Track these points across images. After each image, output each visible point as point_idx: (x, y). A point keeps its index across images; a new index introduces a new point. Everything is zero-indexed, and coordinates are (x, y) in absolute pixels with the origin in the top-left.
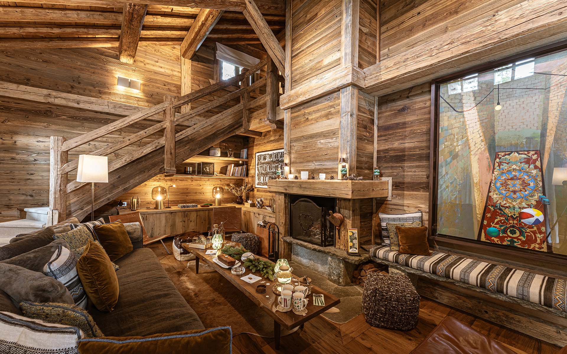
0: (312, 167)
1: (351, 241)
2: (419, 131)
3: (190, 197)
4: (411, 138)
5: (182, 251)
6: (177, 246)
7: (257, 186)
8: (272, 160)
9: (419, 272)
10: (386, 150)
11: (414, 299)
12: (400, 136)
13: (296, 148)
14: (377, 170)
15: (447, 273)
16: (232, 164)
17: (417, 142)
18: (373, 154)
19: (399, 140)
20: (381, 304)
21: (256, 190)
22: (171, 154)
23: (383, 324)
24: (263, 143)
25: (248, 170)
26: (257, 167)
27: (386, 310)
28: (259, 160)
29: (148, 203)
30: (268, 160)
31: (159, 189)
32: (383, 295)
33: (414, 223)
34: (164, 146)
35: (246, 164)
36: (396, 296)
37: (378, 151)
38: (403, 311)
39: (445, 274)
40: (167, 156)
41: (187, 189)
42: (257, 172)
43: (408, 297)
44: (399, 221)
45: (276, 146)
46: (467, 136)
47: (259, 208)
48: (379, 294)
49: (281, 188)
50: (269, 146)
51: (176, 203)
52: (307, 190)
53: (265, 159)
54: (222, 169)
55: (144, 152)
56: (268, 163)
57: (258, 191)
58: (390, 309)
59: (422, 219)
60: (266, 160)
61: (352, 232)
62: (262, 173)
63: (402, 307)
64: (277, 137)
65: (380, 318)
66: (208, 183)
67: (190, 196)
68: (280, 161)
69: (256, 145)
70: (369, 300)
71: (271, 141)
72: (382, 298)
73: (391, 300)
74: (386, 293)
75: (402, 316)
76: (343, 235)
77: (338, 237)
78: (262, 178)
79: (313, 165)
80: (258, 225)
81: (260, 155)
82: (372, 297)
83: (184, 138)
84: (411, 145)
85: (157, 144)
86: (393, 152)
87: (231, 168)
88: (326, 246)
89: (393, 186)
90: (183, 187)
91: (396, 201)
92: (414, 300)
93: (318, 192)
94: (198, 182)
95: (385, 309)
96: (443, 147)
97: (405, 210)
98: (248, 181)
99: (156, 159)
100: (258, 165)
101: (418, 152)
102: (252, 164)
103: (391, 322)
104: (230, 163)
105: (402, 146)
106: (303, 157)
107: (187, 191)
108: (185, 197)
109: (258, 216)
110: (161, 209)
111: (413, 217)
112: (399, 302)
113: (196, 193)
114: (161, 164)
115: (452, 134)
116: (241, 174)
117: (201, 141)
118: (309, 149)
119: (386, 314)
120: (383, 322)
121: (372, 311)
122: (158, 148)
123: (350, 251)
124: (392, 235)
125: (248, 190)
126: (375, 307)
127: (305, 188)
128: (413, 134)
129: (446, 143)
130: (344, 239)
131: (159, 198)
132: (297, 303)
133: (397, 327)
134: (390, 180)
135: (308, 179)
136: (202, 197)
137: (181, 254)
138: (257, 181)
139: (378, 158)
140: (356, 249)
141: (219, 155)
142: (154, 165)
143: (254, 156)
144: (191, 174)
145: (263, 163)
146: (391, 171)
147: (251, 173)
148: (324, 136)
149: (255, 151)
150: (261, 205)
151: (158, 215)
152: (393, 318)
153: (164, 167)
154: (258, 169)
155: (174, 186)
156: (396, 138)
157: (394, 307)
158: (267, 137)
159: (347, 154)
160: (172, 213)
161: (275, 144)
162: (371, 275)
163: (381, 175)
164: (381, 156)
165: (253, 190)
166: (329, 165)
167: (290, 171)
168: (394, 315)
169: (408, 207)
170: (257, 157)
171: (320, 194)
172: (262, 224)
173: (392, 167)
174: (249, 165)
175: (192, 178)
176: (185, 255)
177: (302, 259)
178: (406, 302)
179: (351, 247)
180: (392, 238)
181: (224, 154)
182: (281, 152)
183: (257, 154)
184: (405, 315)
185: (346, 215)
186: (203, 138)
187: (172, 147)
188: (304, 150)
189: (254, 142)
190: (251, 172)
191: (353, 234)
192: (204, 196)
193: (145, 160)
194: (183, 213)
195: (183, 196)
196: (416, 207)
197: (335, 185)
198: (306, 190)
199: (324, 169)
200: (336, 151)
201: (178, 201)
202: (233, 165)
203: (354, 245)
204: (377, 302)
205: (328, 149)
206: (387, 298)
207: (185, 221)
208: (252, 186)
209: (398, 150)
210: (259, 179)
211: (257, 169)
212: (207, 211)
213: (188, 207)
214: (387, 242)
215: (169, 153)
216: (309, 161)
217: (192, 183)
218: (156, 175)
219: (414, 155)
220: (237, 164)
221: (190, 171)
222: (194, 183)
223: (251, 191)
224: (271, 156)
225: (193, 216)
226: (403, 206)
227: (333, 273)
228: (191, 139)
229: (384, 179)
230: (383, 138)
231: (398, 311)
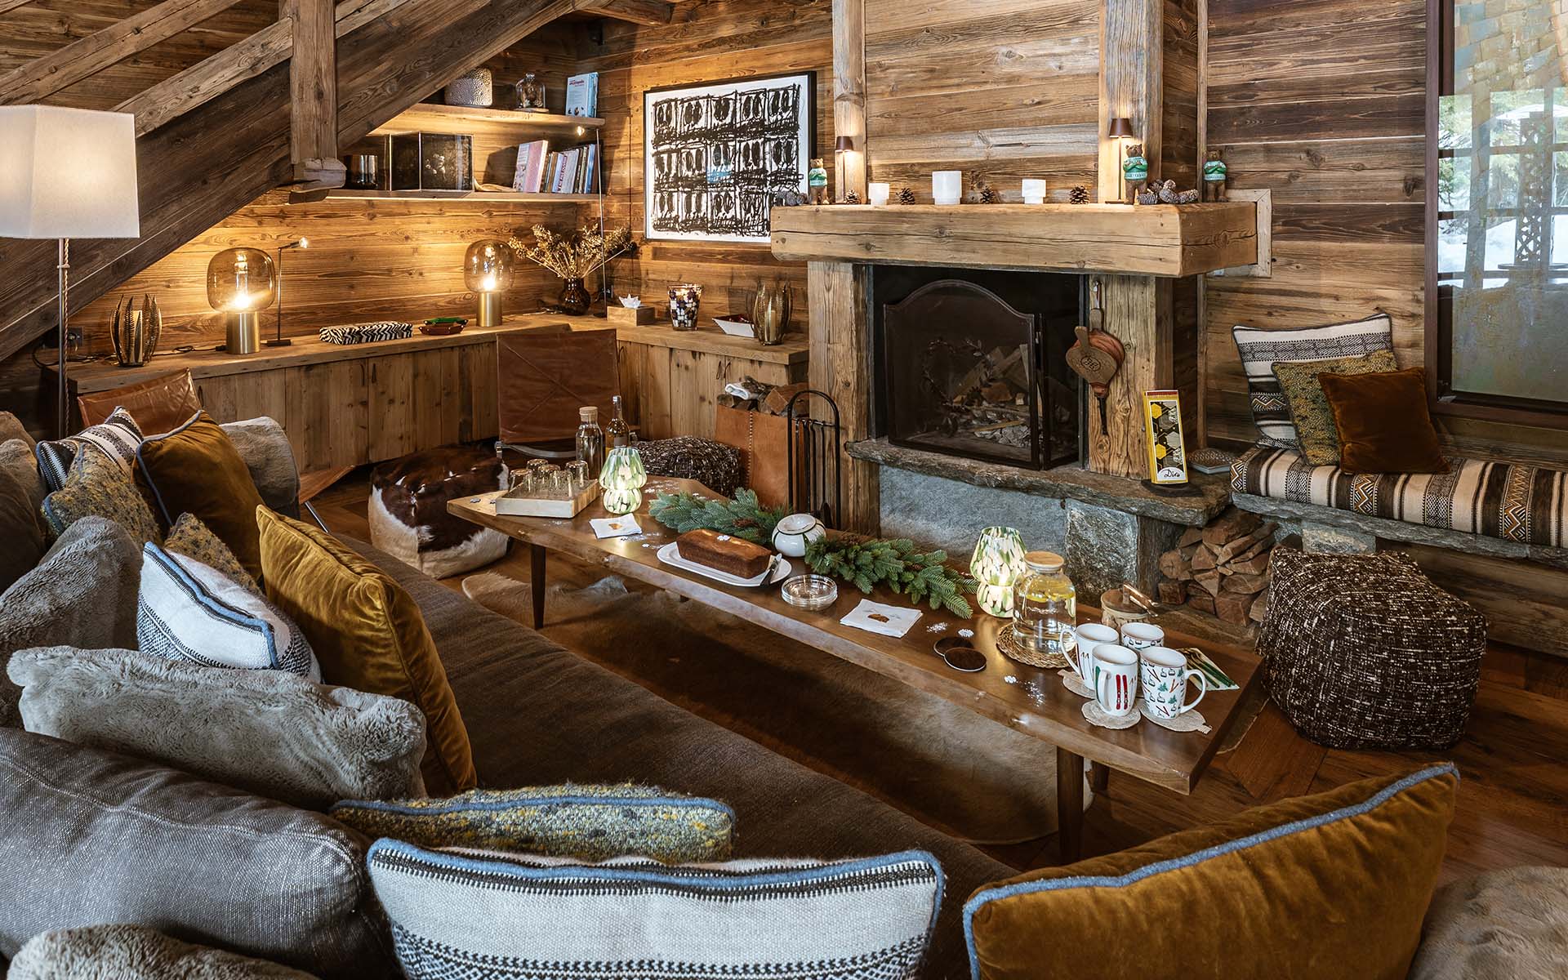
0: (973, 151)
1: (1161, 440)
2: (1371, 19)
3: (362, 291)
4: (1343, 43)
5: (428, 537)
6: (404, 517)
7: (652, 234)
8: (728, 120)
9: (1429, 537)
10: (1246, 86)
11: (1472, 629)
12: (1301, 34)
13: (892, 74)
14: (1215, 164)
15: (1538, 527)
16: (539, 138)
17: (1365, 58)
18: (1195, 101)
19: (1296, 50)
20: (1365, 660)
21: (646, 251)
22: (320, 95)
23: (1370, 734)
24: (678, 51)
25: (604, 164)
26: (650, 150)
27: (1385, 683)
28: (662, 119)
29: (182, 328)
30: (706, 121)
31: (242, 261)
32: (1371, 629)
33: (1372, 359)
34: (288, 60)
35: (602, 139)
36: (1415, 626)
37: (1211, 91)
38: (1442, 679)
39: (1533, 532)
40: (302, 108)
41: (352, 255)
42: (652, 173)
43: (1453, 624)
44: (1312, 352)
45: (748, 64)
46: (1556, 42)
47: (682, 327)
48: (1354, 626)
49: (843, 242)
50: (713, 64)
51: (309, 320)
52: (976, 245)
53: (693, 114)
54: (492, 160)
55: (205, 86)
56: (708, 134)
57: (658, 254)
58: (1398, 677)
59: (1391, 341)
60: (701, 123)
61: (1161, 405)
62: (677, 178)
63: (1437, 665)
64: (750, 27)
65: (1361, 716)
66: (438, 223)
67: (364, 285)
68: (768, 129)
69: (646, 58)
70: (1313, 652)
71: (722, 41)
72: (1369, 641)
73: (1399, 643)
74: (1381, 620)
75: (1438, 695)
76: (1118, 419)
77: (1098, 426)
78: (679, 199)
79: (978, 143)
80: (724, 398)
81: (669, 101)
82: (1328, 639)
83: (368, 25)
84: (1344, 70)
85: (258, 52)
86: (1274, 94)
87: (533, 158)
88: (1050, 465)
89: (1274, 220)
90: (332, 247)
91: (1291, 279)
92: (1471, 635)
93: (1027, 254)
94: (397, 220)
95: (1382, 677)
96: (1470, 78)
97: (1323, 312)
98: (607, 212)
99: (256, 122)
100: (656, 144)
101: (1369, 97)
102: (624, 141)
103: (1403, 722)
104: (532, 134)
105: (1309, 74)
106: (930, 112)
107: (354, 266)
108: (344, 291)
109: (690, 361)
110: (252, 351)
111: (1362, 337)
112: (1425, 647)
113: (390, 271)
114: (275, 143)
115: (1501, 33)
116: (576, 185)
117: (438, 38)
118: (956, 81)
119: (1384, 694)
120: (1371, 726)
121: (1327, 692)
122: (262, 69)
123: (1161, 477)
124: (1301, 406)
125: (610, 253)
126: (1339, 675)
127: (965, 238)
128: (1349, 28)
129: (1479, 66)
130: (1126, 434)
131: (243, 301)
132: (1169, 687)
133: (1417, 740)
134: (1264, 200)
135: (963, 201)
136: (413, 287)
137: (424, 548)
138: (652, 213)
139: (1211, 115)
140: (1181, 467)
141: (488, 101)
142: (249, 147)
143: (635, 105)
144: (373, 187)
145: (685, 137)
146: (1264, 166)
147: (621, 180)
148: (1027, 29)
149: (638, 84)
150: (691, 315)
151: (251, 381)
152: (1409, 707)
153: (289, 157)
154: (659, 164)
155: (304, 243)
156: (1284, 42)
157: (1413, 666)
158: (701, 21)
159: (1135, 102)
160: (310, 367)
161: (738, 53)
162: (1290, 563)
163: (1229, 181)
164: (1226, 111)
165: (634, 252)
166: (1054, 143)
167: (868, 169)
168: (1411, 698)
169: (1337, 298)
170: (650, 109)
171: (1036, 262)
172: (746, 395)
173: (1268, 150)
174: (608, 142)
175: (371, 204)
176: (439, 555)
177: (934, 526)
178: (1448, 645)
179: (1161, 463)
180: (1304, 418)
181: (504, 99)
182: (777, 91)
183: (652, 98)
184: (1447, 690)
185: (1133, 341)
186: (447, 23)
187: (324, 66)
188: (935, 83)
189: (631, 43)
190: (624, 173)
191: (1165, 410)
192: (421, 286)
193: (208, 127)
194: (356, 367)
195: (333, 291)
196: (1368, 300)
197: (1107, 225)
198: (969, 245)
199: (1030, 160)
200: (1083, 90)
201: (312, 311)
202: (545, 144)
203: (1170, 451)
204: (1350, 656)
205: (1048, 79)
206: (1385, 635)
207: (365, 404)
208: (628, 237)
209: (1291, 86)
210: (665, 202)
211: (651, 161)
212: (456, 353)
213: (372, 336)
214: (1277, 432)
215: (310, 93)
216: (957, 129)
217: (372, 229)
218: (254, 194)
219: (1354, 107)
220: (560, 142)
221: (368, 175)
222: (382, 227)
223: (625, 255)
224: (722, 106)
225: (400, 378)
226: (1317, 295)
227: (1093, 569)
228: (399, 32)
229: (1238, 195)
230: (1233, 40)
231: (1427, 679)
